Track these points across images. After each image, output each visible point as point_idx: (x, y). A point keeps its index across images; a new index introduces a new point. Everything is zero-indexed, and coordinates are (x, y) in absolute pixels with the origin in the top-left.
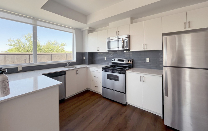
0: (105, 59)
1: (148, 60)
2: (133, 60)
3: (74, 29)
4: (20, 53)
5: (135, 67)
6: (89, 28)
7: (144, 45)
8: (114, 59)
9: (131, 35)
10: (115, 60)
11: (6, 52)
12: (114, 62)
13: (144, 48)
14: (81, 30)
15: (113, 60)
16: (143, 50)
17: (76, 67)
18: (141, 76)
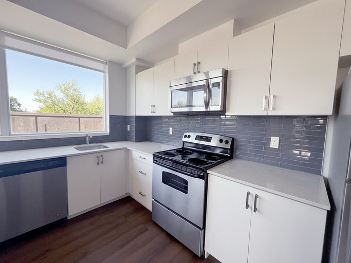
0: (171, 133)
1: (274, 142)
2: (233, 140)
3: (106, 63)
4: (54, 114)
5: (237, 158)
6: (138, 59)
7: (268, 98)
8: (187, 134)
9: (231, 71)
10: (189, 137)
11: (38, 111)
12: (186, 140)
13: (267, 109)
14: (123, 66)
15: (185, 136)
16: (265, 113)
17: (105, 147)
18: (248, 194)
